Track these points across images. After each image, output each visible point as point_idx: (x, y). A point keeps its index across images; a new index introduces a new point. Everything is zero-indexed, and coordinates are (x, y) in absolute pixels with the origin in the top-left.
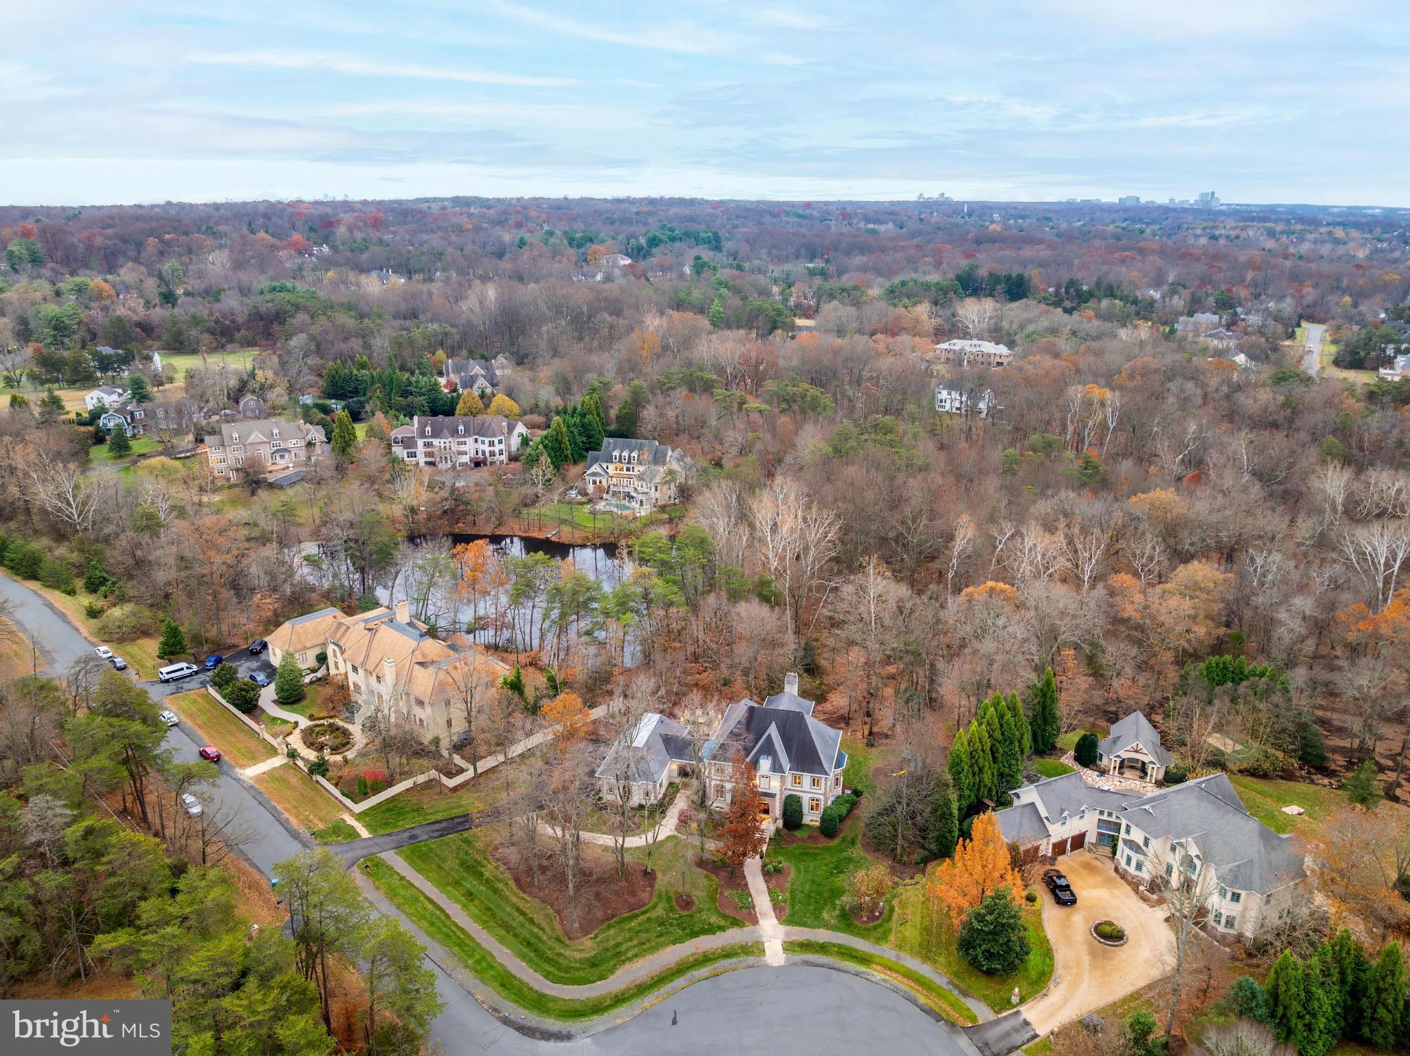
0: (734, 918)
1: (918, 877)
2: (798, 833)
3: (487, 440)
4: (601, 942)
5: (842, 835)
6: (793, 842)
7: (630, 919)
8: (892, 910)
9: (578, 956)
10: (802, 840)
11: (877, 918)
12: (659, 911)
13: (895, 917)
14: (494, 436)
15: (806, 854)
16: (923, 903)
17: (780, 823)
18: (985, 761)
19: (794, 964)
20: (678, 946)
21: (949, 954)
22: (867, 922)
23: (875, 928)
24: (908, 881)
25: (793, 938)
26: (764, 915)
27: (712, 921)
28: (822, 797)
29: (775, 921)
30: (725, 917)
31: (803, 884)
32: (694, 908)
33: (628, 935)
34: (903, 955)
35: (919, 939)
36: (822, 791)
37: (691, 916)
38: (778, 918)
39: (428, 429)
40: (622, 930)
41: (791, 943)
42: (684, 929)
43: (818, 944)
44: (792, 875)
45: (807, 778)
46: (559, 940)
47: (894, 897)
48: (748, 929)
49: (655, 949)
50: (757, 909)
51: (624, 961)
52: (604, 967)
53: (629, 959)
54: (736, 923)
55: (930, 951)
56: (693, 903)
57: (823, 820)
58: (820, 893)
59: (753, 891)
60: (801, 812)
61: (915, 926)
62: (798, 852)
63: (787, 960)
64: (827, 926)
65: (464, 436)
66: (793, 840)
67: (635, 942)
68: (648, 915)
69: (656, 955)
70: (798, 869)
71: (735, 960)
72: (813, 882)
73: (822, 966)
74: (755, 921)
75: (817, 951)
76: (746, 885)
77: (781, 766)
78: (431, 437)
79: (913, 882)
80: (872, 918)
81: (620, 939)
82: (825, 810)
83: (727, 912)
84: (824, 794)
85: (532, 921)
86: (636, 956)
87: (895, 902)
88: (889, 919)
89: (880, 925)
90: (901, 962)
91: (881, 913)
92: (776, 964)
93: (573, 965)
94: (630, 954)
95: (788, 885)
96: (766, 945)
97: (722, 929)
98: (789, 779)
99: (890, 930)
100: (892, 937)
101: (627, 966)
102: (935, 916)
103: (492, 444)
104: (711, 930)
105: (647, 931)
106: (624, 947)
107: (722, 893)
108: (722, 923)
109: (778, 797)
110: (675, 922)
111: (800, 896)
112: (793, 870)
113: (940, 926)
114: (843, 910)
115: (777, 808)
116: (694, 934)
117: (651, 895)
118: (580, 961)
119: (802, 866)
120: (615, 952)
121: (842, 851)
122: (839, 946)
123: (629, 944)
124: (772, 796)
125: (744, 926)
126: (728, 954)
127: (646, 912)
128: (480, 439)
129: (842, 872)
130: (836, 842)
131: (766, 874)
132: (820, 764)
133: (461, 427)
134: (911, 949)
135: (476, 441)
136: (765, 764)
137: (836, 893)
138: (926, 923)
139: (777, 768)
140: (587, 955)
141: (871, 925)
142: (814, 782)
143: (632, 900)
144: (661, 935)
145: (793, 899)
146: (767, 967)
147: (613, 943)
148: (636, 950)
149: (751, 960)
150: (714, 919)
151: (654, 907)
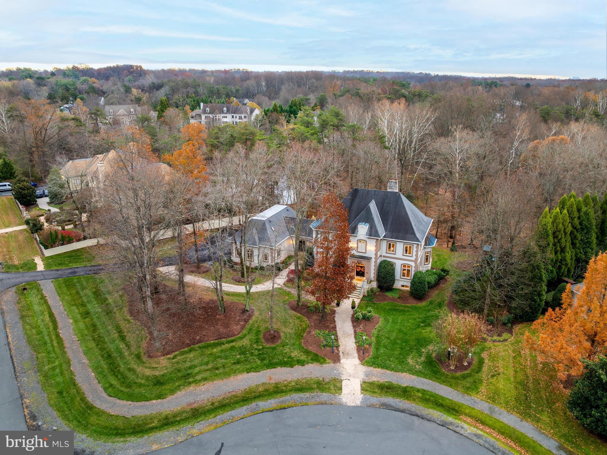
0: (317, 355)
1: (505, 335)
2: (389, 294)
3: (238, 116)
4: (178, 363)
5: (430, 300)
6: (385, 300)
7: (215, 345)
8: (481, 362)
9: (148, 372)
10: (393, 299)
11: (466, 368)
12: (246, 342)
13: (485, 368)
14: (242, 113)
15: (395, 310)
16: (514, 358)
17: (374, 285)
18: (566, 242)
19: (371, 406)
20: (253, 374)
21: (554, 412)
22: (455, 371)
23: (464, 377)
24: (495, 338)
25: (374, 379)
26: (347, 355)
27: (293, 355)
28: (413, 264)
29: (357, 361)
30: (307, 352)
31: (390, 331)
32: (279, 342)
33: (206, 360)
34: (497, 408)
35: (514, 392)
36: (413, 258)
37: (274, 349)
38: (361, 359)
39: (208, 109)
40: (203, 354)
41: (372, 384)
42: (263, 360)
43: (400, 387)
44: (380, 324)
45: (400, 247)
46: (138, 357)
47: (483, 350)
48: (328, 366)
49: (227, 375)
50: (341, 349)
51: (190, 383)
52: (168, 387)
53: (195, 382)
54: (317, 359)
55: (529, 407)
56: (280, 337)
57: (413, 283)
58: (407, 341)
59: (339, 334)
60: (393, 275)
61: (508, 379)
62: (388, 308)
63: (364, 400)
64: (412, 371)
65: (226, 113)
66: (385, 299)
67: (210, 367)
68: (232, 344)
69: (225, 381)
70: (386, 320)
71: (307, 395)
72: (400, 331)
73: (403, 411)
74: (336, 359)
75: (398, 396)
76: (335, 328)
77: (377, 231)
78: (209, 113)
79: (501, 339)
80: (460, 367)
81: (196, 362)
82: (415, 275)
83: (310, 348)
84: (415, 261)
85: (123, 338)
86: (205, 379)
87: (484, 355)
88: (479, 369)
89: (469, 375)
90: (496, 416)
91: (470, 364)
92: (351, 403)
93: (139, 381)
94: (198, 377)
95: (375, 332)
96: (344, 383)
97: (301, 363)
98: (384, 245)
99: (481, 381)
100: (483, 388)
101: (191, 388)
102: (529, 371)
103: (240, 118)
104: (289, 363)
105: (226, 358)
106: (197, 370)
107: (310, 332)
108: (303, 358)
109: (373, 260)
110: (256, 352)
111: (385, 341)
112: (381, 320)
113: (537, 382)
114: (429, 357)
115: (372, 271)
116: (272, 365)
117: (243, 327)
118: (147, 378)
119: (390, 319)
120: (185, 373)
121: (428, 311)
122: (424, 392)
123: (204, 367)
124: (368, 259)
125: (324, 362)
126: (300, 387)
127: (232, 341)
128: (235, 115)
129: (429, 325)
130: (423, 304)
131: (355, 321)
132: (413, 233)
133: (225, 109)
134: (507, 403)
135: (233, 117)
136: (363, 229)
137: (422, 342)
138: (520, 376)
139: (373, 233)
140: (157, 373)
141: (459, 374)
142: (406, 250)
143: (222, 330)
144: (238, 362)
145: (378, 343)
146: (341, 405)
147: (188, 364)
148: (207, 374)
149: (324, 396)
150: (296, 354)
151: (241, 338)
